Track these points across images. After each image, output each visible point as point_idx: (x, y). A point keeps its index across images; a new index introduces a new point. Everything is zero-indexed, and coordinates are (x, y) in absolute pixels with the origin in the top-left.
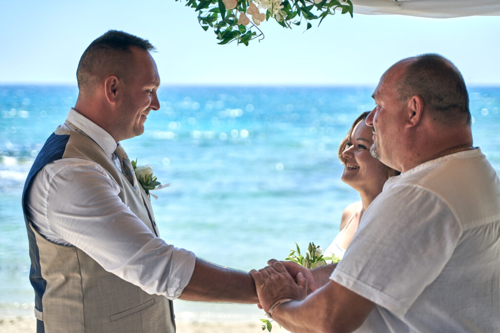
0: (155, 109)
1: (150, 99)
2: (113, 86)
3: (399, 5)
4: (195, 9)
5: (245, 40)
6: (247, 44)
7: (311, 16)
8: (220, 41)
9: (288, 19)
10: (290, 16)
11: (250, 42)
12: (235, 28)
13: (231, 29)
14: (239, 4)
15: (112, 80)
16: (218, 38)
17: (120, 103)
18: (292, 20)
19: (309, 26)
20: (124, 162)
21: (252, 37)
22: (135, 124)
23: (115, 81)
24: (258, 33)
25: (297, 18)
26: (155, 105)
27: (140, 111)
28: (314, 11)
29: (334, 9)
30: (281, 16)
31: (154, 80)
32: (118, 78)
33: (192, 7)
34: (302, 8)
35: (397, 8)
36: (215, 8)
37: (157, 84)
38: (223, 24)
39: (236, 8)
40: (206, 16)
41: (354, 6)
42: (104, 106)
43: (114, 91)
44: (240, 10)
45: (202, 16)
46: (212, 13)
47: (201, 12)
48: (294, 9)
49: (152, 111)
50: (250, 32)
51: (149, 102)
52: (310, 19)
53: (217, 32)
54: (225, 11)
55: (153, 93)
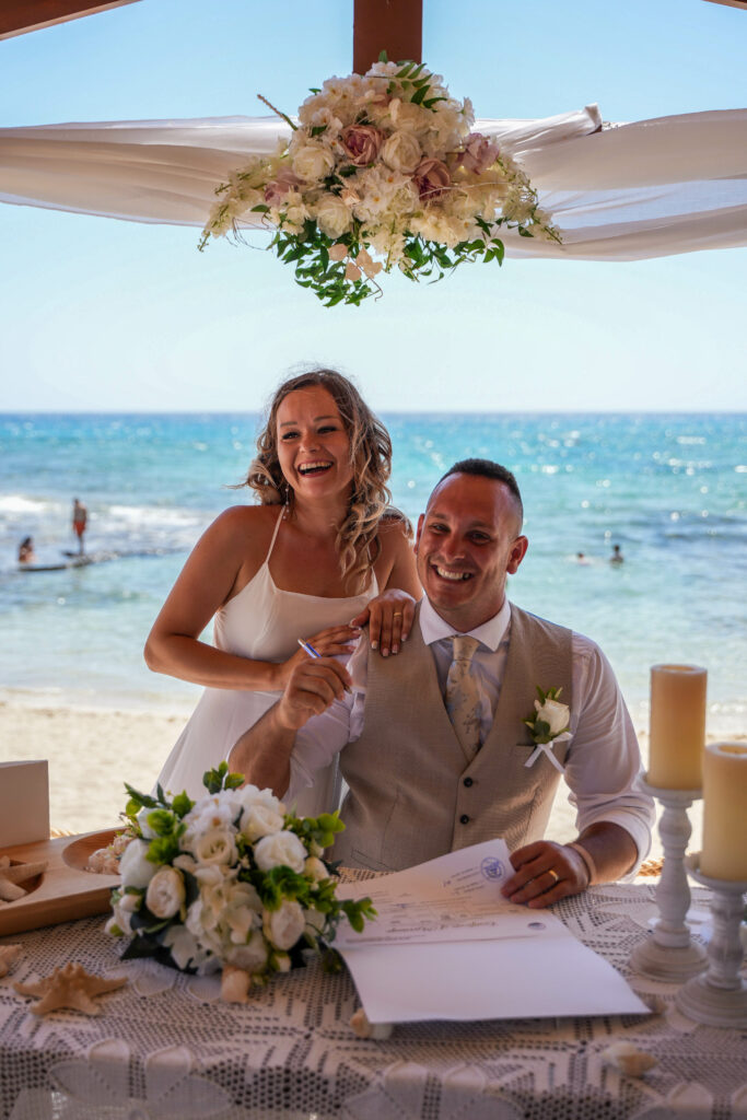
3: (563, 250)
5: (356, 299)
6: (358, 304)
7: (445, 262)
9: (416, 267)
10: (420, 261)
11: (362, 301)
12: (346, 282)
13: (341, 282)
14: (350, 249)
18: (422, 269)
19: (442, 275)
21: (367, 295)
24: (374, 289)
25: (428, 266)
28: (450, 254)
30: (405, 264)
34: (435, 253)
35: (560, 253)
39: (346, 255)
40: (310, 266)
41: (507, 249)
44: (353, 256)
45: (303, 266)
47: (301, 262)
48: (426, 252)
50: (365, 287)
52: (444, 267)
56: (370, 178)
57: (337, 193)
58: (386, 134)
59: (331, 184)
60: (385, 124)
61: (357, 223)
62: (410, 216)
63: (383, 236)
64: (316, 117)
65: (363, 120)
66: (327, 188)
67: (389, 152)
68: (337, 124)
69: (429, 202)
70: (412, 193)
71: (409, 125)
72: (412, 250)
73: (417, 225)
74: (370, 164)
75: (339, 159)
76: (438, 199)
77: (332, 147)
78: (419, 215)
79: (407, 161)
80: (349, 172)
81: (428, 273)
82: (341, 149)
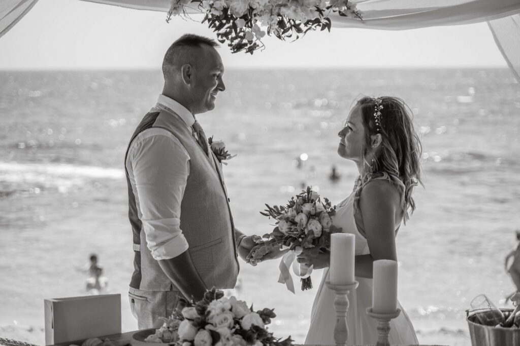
0: (221, 90)
1: (217, 82)
2: (188, 72)
3: (363, 23)
4: (214, 29)
5: (251, 50)
6: (252, 53)
7: (299, 31)
8: (233, 51)
9: (283, 33)
10: (286, 30)
11: (254, 51)
12: (245, 41)
13: (242, 41)
14: (247, 23)
15: (187, 68)
16: (231, 49)
17: (194, 85)
18: (287, 34)
19: (298, 37)
20: (200, 134)
21: (257, 48)
22: (207, 100)
23: (189, 68)
24: (261, 45)
25: (290, 32)
26: (221, 87)
27: (210, 90)
28: (302, 27)
29: (315, 27)
30: (278, 31)
31: (218, 67)
32: (192, 66)
33: (212, 27)
34: (293, 26)
35: (362, 25)
36: (230, 26)
37: (222, 71)
38: (236, 38)
39: (245, 26)
40: (224, 32)
41: (333, 23)
42: (182, 87)
43: (189, 76)
44: (248, 27)
45: (220, 32)
46: (228, 30)
48: (288, 25)
49: (219, 92)
50: (255, 44)
51: (216, 84)
52: (299, 33)
53: (230, 45)
54: (237, 28)
55: (219, 77)
61: (251, 9)
62: (280, 6)
63: (266, 16)
72: (281, 24)
73: (284, 11)
78: (285, 6)
81: (290, 36)
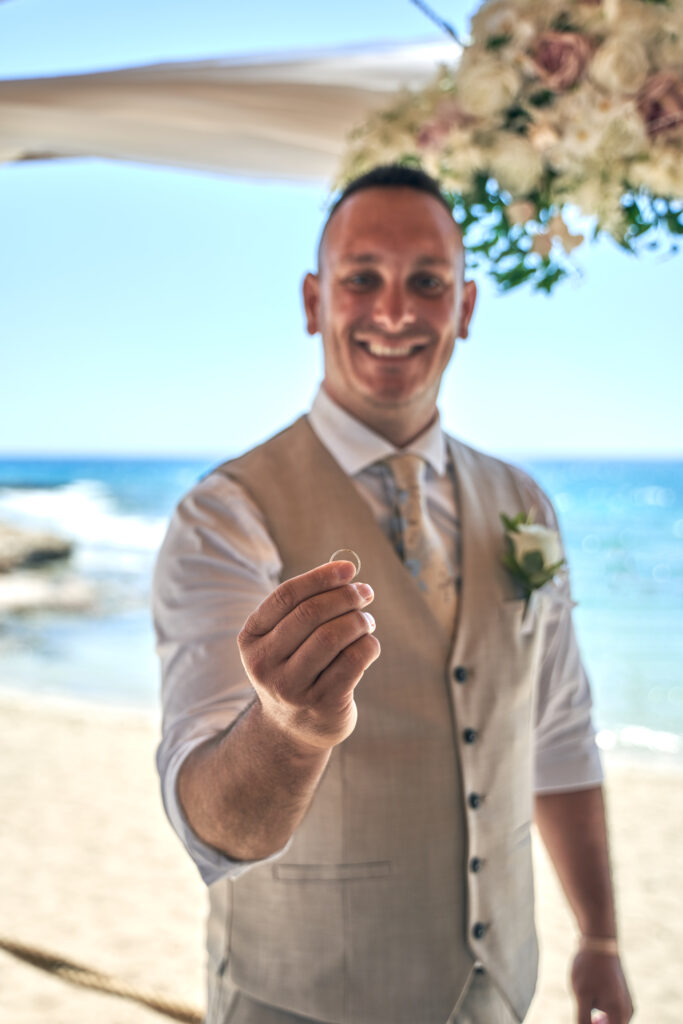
5: (547, 284)
6: (550, 291)
9: (636, 235)
11: (556, 288)
12: (530, 262)
13: (524, 262)
14: (537, 212)
18: (644, 238)
21: (562, 279)
24: (571, 270)
25: (652, 234)
34: (663, 216)
36: (494, 224)
38: (507, 254)
39: (531, 220)
46: (489, 235)
48: (648, 215)
50: (558, 268)
54: (511, 227)
56: (572, 106)
57: (522, 131)
58: (597, 42)
59: (515, 120)
60: (596, 28)
61: (550, 175)
62: (628, 161)
63: (590, 191)
64: (494, 25)
65: (563, 24)
66: (507, 126)
67: (603, 66)
68: (525, 31)
69: (660, 139)
70: (635, 126)
71: (633, 27)
72: (631, 212)
73: (641, 173)
74: (571, 86)
75: (527, 81)
76: (673, 134)
77: (517, 64)
78: (643, 158)
79: (629, 79)
80: (543, 100)
81: (654, 245)
82: (530, 67)
